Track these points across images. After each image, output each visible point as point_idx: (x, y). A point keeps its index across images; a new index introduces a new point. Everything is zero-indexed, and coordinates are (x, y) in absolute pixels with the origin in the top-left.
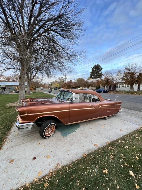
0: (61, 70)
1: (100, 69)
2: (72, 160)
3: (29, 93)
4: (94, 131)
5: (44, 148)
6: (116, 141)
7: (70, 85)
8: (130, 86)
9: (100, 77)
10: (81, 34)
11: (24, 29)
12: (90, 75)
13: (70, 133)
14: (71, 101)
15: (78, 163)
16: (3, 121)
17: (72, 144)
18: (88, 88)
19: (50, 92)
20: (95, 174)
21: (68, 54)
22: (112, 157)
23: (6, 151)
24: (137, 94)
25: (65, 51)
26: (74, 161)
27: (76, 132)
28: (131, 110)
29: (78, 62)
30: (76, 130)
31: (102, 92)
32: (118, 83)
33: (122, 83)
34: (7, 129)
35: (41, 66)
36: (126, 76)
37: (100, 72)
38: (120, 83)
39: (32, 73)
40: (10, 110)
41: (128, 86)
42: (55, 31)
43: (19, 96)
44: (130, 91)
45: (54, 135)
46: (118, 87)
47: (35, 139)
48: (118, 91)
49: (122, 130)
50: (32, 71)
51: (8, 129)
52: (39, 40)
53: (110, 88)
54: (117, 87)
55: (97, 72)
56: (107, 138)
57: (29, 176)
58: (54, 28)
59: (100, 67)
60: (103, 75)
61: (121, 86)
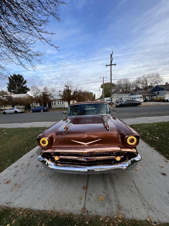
1: (24, 81)
8: (67, 103)
9: (26, 93)
12: (8, 87)
18: (13, 107)
31: (42, 111)
37: (24, 86)
41: (63, 103)
44: (65, 108)
46: (54, 104)
48: (54, 108)
55: (18, 86)
59: (23, 78)
60: (29, 90)
61: (57, 103)
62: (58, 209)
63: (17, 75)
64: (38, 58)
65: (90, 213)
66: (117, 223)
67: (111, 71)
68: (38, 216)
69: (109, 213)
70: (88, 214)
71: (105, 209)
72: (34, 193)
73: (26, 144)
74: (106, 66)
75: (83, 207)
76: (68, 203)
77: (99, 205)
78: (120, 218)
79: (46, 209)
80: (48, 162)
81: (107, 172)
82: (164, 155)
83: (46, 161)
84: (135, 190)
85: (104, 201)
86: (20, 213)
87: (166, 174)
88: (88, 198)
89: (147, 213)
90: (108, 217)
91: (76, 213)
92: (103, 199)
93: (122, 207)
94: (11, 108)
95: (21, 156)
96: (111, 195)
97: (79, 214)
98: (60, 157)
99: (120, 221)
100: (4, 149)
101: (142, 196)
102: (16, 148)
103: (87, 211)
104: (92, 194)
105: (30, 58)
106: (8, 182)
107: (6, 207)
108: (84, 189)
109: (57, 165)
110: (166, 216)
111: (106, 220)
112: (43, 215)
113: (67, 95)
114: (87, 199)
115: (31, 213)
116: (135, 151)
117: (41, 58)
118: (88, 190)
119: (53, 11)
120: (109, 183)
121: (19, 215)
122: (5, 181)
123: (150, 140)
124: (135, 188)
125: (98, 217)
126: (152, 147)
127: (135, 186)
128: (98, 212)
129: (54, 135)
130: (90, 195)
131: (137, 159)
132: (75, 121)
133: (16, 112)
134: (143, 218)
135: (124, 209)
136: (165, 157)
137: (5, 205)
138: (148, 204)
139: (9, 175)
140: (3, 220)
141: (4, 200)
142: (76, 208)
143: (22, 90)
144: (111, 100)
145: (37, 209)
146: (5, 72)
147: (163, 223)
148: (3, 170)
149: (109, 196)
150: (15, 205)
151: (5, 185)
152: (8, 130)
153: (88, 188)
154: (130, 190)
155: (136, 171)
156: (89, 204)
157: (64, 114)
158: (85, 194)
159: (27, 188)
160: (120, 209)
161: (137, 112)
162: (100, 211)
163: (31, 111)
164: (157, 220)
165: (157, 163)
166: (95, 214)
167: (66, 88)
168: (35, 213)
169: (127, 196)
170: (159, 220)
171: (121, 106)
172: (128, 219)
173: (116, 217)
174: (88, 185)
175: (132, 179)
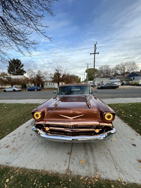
1: (21, 65)
8: (57, 84)
9: (23, 75)
12: (8, 70)
31: (36, 90)
37: (22, 69)
41: (53, 84)
44: (55, 88)
46: (46, 85)
48: (46, 88)
55: (17, 68)
59: (21, 62)
60: (26, 73)
61: (48, 84)
62: (47, 169)
63: (15, 59)
64: (34, 46)
65: (72, 173)
66: (94, 181)
67: (94, 59)
68: (31, 173)
69: (88, 174)
70: (71, 174)
71: (85, 170)
72: (28, 156)
73: (22, 117)
74: (91, 54)
75: (67, 168)
76: (56, 165)
77: (80, 167)
78: (97, 178)
79: (38, 169)
80: (41, 131)
81: (88, 141)
82: (135, 130)
83: (38, 131)
84: (110, 157)
85: (84, 165)
86: (17, 171)
87: (136, 145)
88: (72, 161)
89: (119, 175)
90: (87, 177)
91: (61, 173)
92: (83, 163)
93: (98, 170)
94: (11, 87)
95: (18, 126)
96: (90, 160)
97: (64, 174)
98: (50, 128)
99: (96, 180)
100: (4, 120)
101: (115, 161)
102: (14, 120)
103: (71, 172)
104: (75, 159)
105: (27, 46)
106: (7, 147)
107: (6, 166)
108: (68, 154)
109: (47, 135)
110: (133, 178)
111: (85, 178)
112: (36, 173)
113: (57, 78)
114: (70, 162)
115: (26, 171)
116: (111, 125)
117: (36, 46)
118: (71, 155)
119: (48, 6)
120: (89, 151)
121: (16, 173)
122: (5, 146)
123: (125, 117)
124: (110, 155)
125: (79, 176)
126: (126, 123)
127: (110, 154)
128: (79, 172)
129: (46, 110)
130: (74, 159)
131: (112, 132)
132: (63, 100)
133: (14, 90)
134: (115, 179)
135: (100, 171)
136: (136, 131)
137: (5, 164)
138: (120, 168)
139: (9, 141)
140: (4, 176)
141: (4, 161)
142: (61, 169)
143: (20, 72)
144: (94, 83)
145: (31, 168)
146: (6, 57)
147: (131, 183)
148: (3, 137)
149: (88, 160)
150: (13, 165)
151: (5, 149)
152: (8, 105)
153: (72, 154)
154: (106, 156)
155: (112, 142)
156: (72, 166)
157: (54, 93)
158: (69, 158)
159: (23, 151)
160: (97, 171)
161: (115, 93)
162: (81, 172)
163: (27, 90)
164: (126, 181)
165: (130, 136)
166: (76, 174)
167: (56, 71)
168: (29, 171)
169: (103, 161)
170: (128, 181)
171: (102, 88)
172: (103, 179)
173: (93, 177)
174: (72, 151)
175: (108, 148)
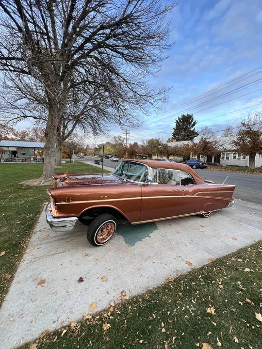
0: (120, 123)
1: (192, 123)
2: (149, 287)
3: (60, 162)
4: (184, 238)
5: (96, 263)
6: (225, 258)
7: (135, 151)
8: (248, 157)
9: (192, 139)
10: (163, 56)
11: (56, 44)
12: (173, 133)
13: (140, 239)
14: (144, 181)
15: (158, 293)
16: (19, 211)
17: (146, 260)
18: (168, 158)
19: (97, 162)
20: (193, 315)
21: (136, 92)
22: (221, 286)
23: (30, 265)
24: (260, 172)
25: (130, 88)
26: (151, 288)
27: (150, 237)
28: (251, 202)
29: (155, 108)
30: (150, 235)
31: (194, 167)
32: (225, 150)
33: (234, 151)
34: (27, 226)
35: (83, 113)
36: (242, 139)
37: (192, 129)
38: (230, 151)
39: (65, 127)
40: (29, 192)
41: (244, 158)
42: (114, 48)
43: (44, 168)
44: (247, 167)
45: (111, 242)
46: (225, 158)
47: (78, 245)
48: (224, 165)
49: (236, 239)
50: (66, 122)
51: (29, 226)
52: (83, 65)
53: (209, 159)
54: (223, 158)
55: (185, 129)
56: (208, 251)
57: (73, 309)
58: (111, 42)
59: (193, 120)
60: (198, 135)
61: (231, 156)
63: (186, 115)
69: (32, 242)
77: (39, 237)
89: (27, 260)
101: (45, 257)
120: (60, 238)
127: (57, 253)
134: (24, 257)
138: (35, 261)
143: (188, 136)
149: (46, 239)
154: (53, 250)
167: (243, 128)
169: (45, 249)
